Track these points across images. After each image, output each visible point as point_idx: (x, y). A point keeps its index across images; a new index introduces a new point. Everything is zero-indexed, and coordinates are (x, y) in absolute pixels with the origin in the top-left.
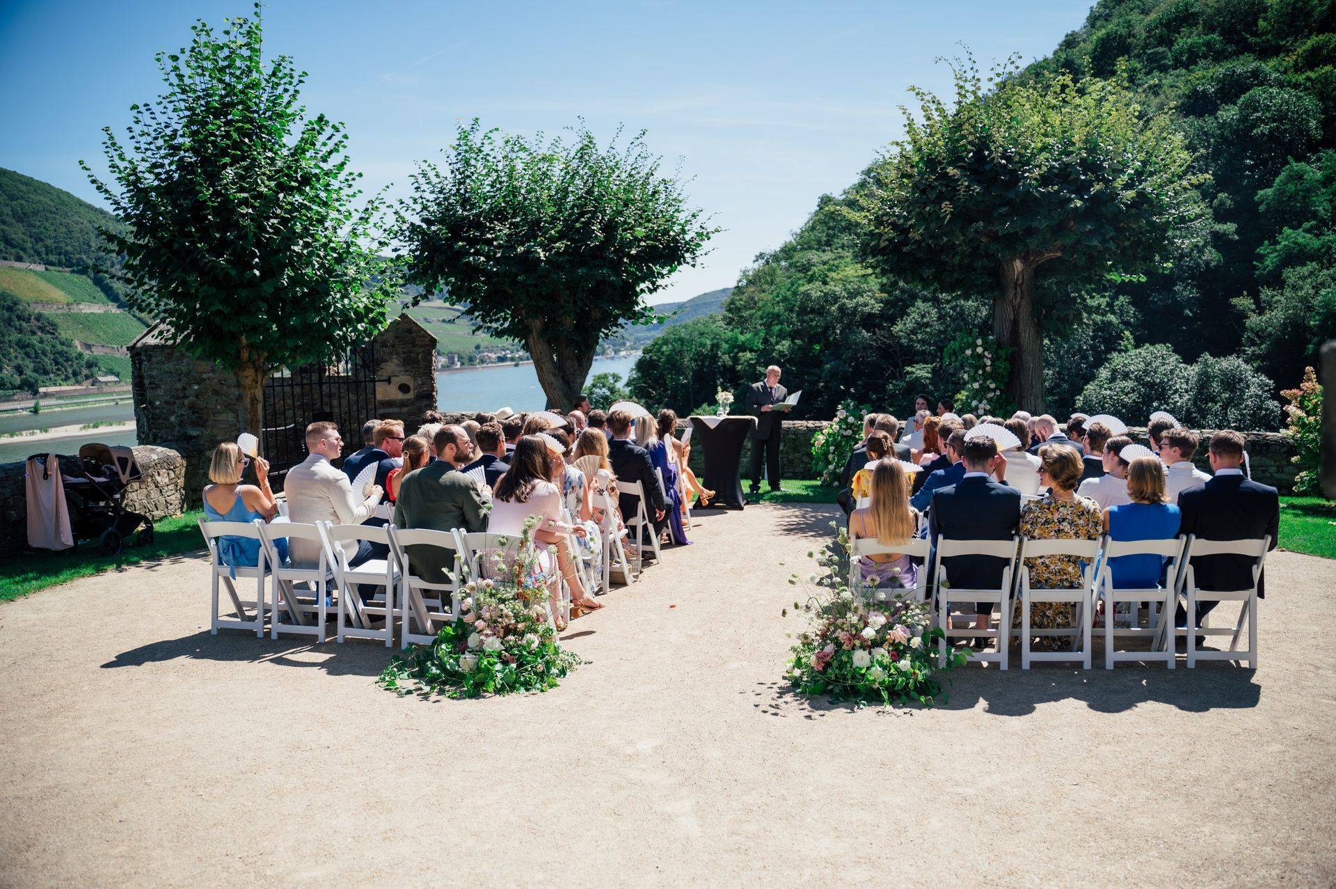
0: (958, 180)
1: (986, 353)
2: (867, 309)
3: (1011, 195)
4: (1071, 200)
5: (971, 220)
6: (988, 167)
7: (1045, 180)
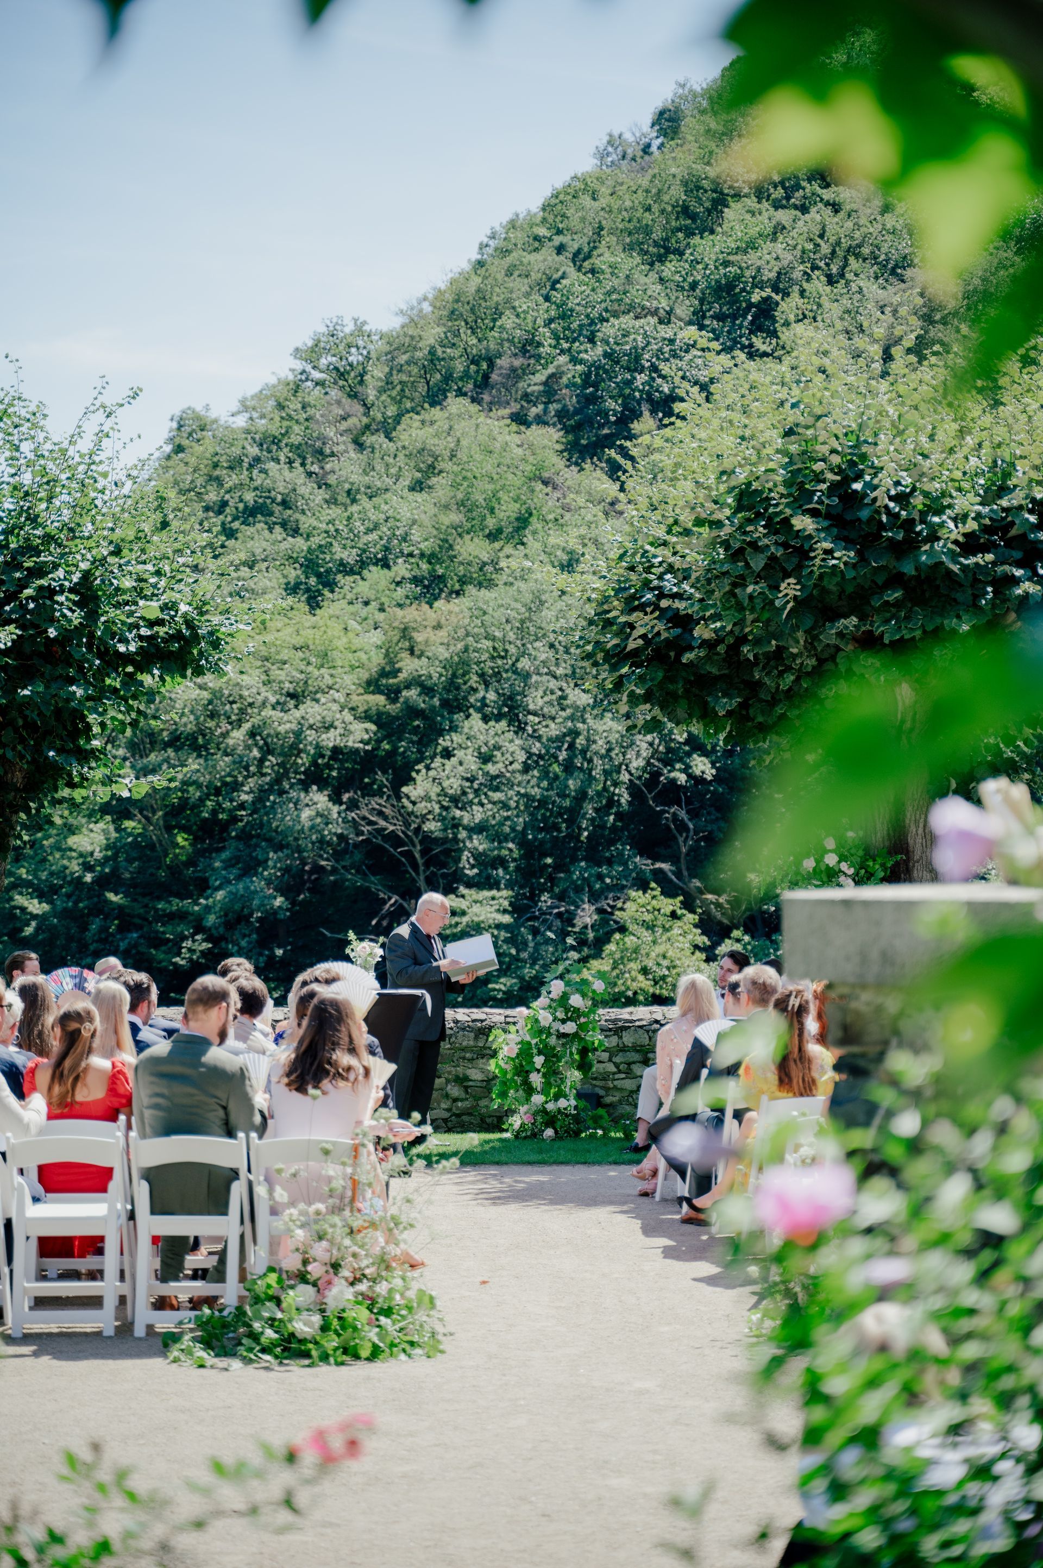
0: (810, 537)
1: (844, 866)
2: (330, 739)
3: (908, 569)
4: (1016, 581)
5: (833, 615)
6: (864, 514)
7: (970, 545)
